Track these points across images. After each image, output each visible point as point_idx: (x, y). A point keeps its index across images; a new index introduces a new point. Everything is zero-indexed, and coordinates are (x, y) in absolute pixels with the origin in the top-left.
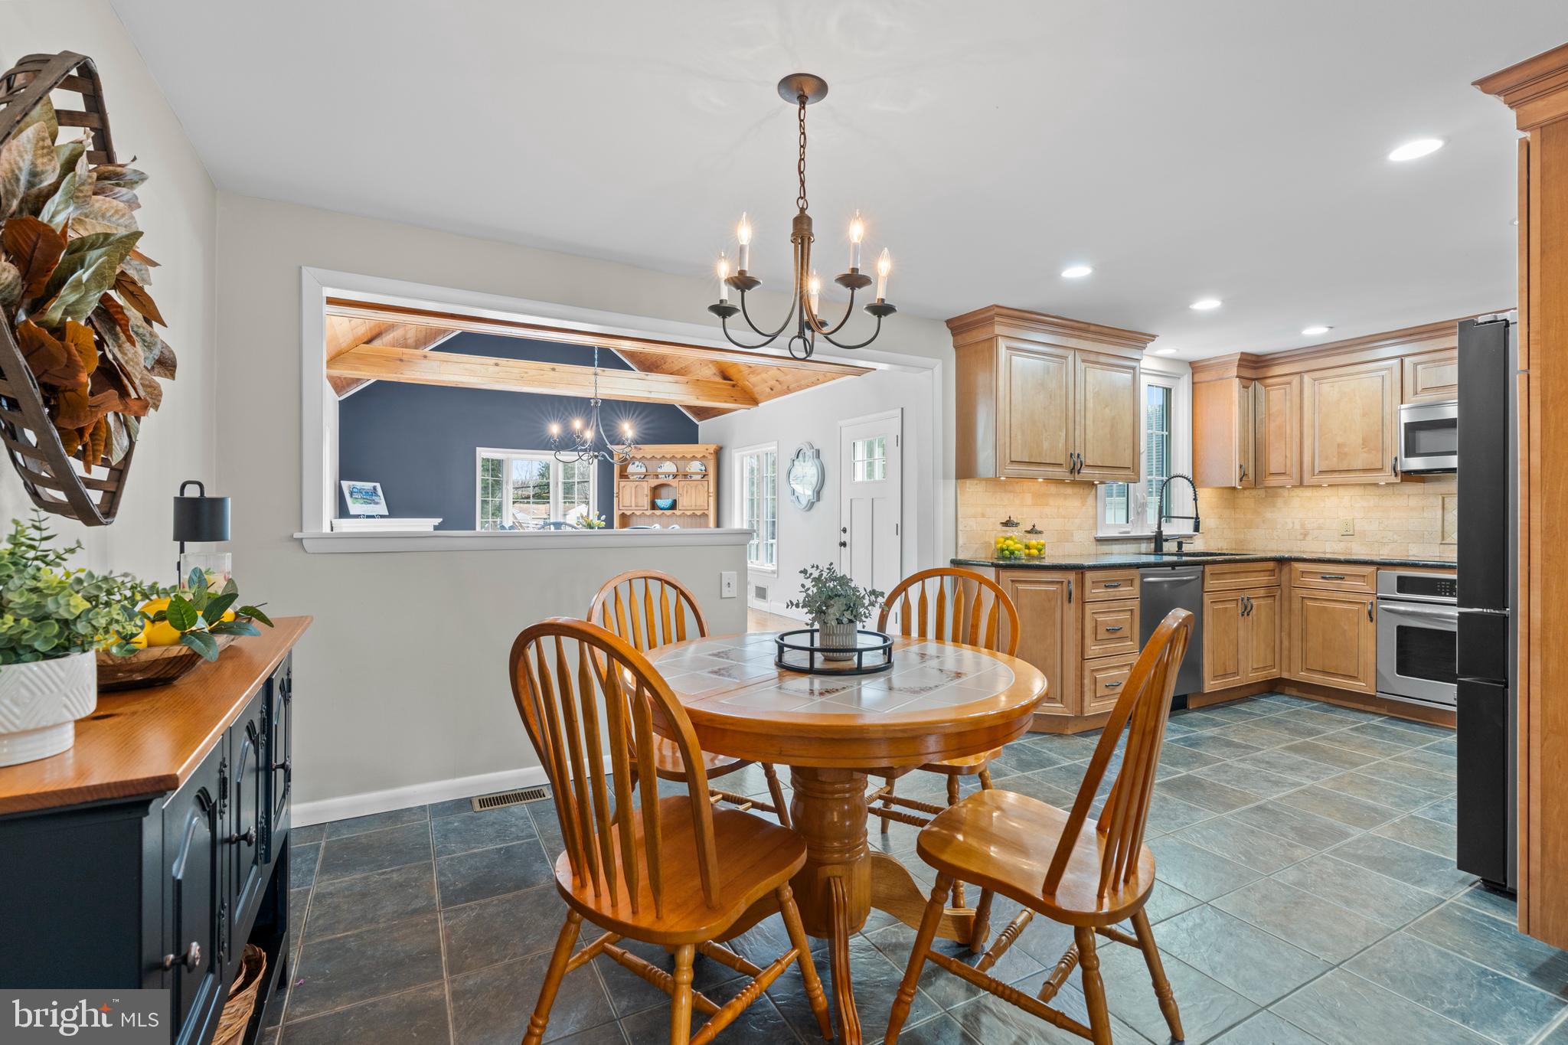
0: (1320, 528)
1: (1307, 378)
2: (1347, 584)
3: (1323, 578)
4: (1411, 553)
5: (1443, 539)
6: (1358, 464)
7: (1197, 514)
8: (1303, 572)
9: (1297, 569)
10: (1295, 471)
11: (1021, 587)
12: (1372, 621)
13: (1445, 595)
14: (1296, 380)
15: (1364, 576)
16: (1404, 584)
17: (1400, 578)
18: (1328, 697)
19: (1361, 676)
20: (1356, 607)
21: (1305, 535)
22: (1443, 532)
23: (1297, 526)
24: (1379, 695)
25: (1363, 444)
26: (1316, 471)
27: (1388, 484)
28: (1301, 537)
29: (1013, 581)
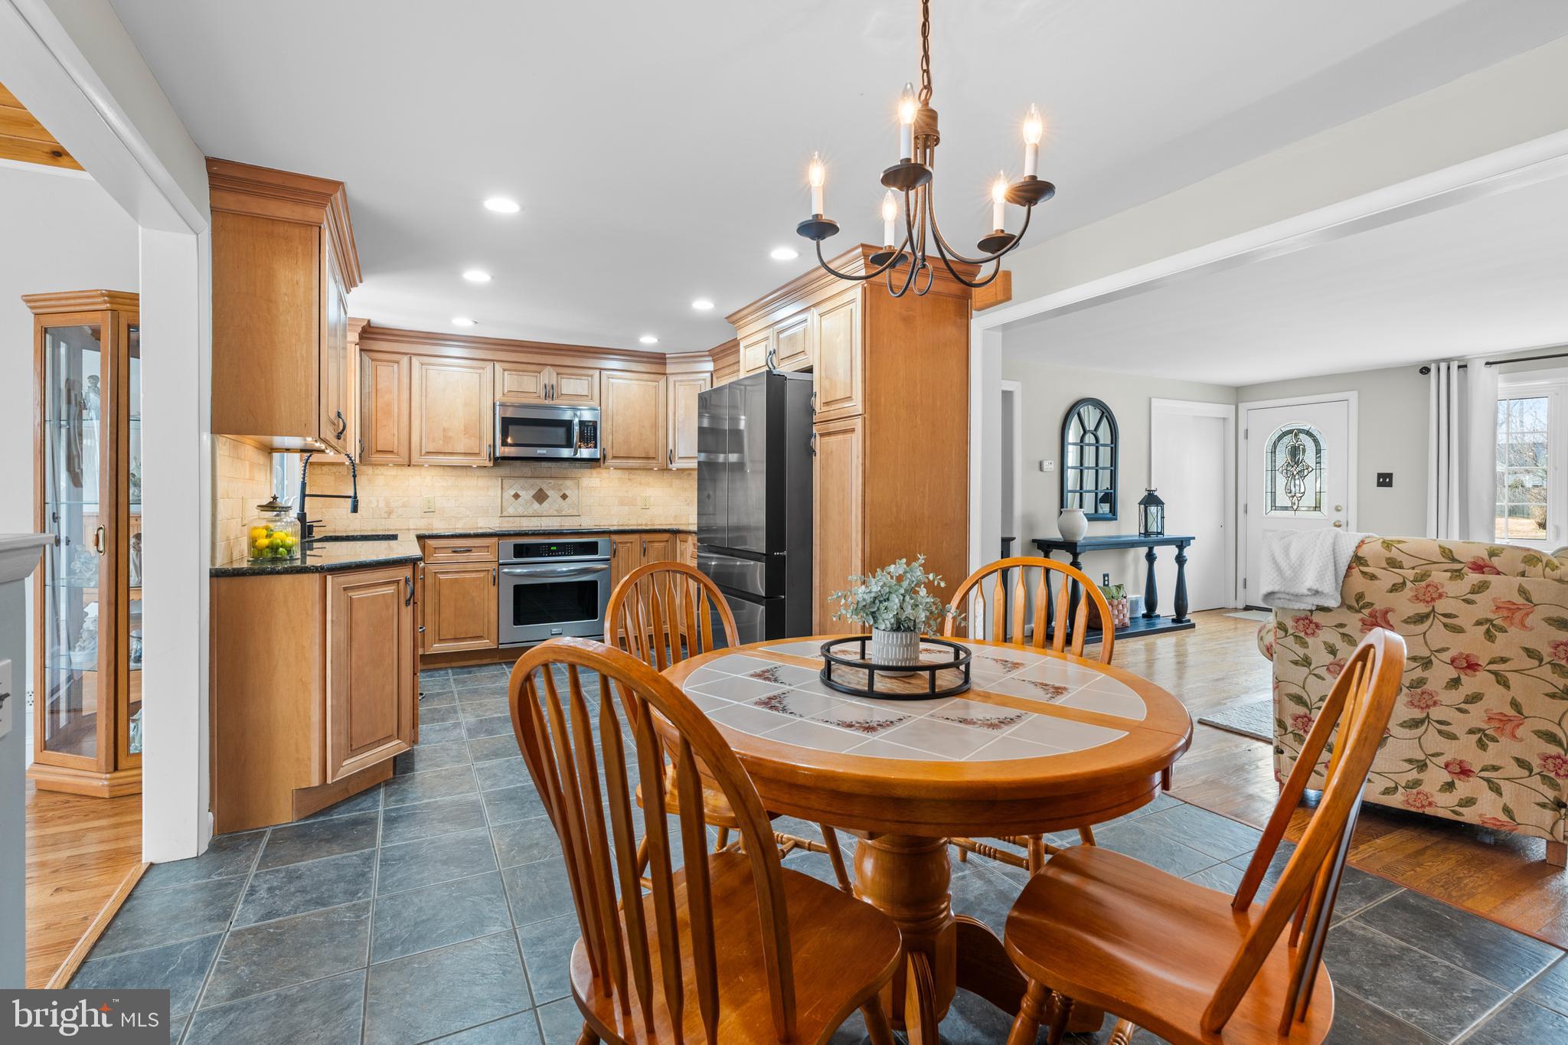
0: (404, 506)
1: (415, 360)
2: (475, 555)
3: (454, 552)
4: (480, 525)
5: (502, 513)
6: (460, 448)
7: (355, 493)
8: (435, 548)
9: (430, 546)
10: (404, 450)
11: (356, 595)
12: (494, 585)
13: (545, 556)
14: (405, 360)
15: (488, 547)
16: (521, 551)
17: (516, 546)
18: (451, 661)
19: (486, 635)
20: (482, 575)
21: (390, 513)
22: (502, 506)
23: (382, 504)
24: (501, 647)
25: (465, 431)
26: (423, 452)
27: (479, 467)
28: (386, 515)
29: (345, 589)
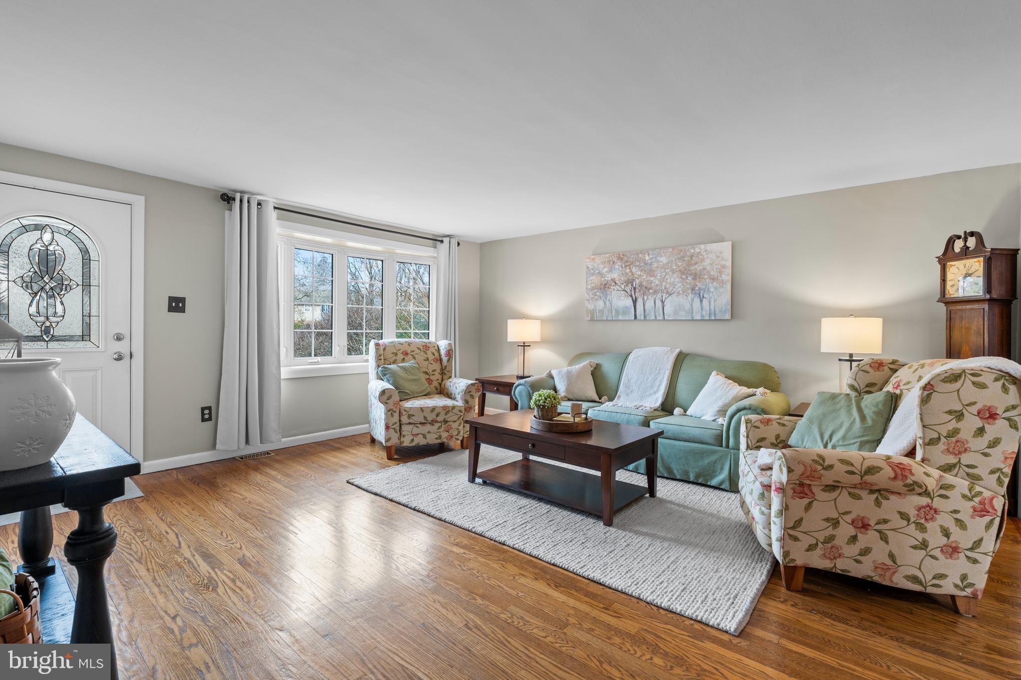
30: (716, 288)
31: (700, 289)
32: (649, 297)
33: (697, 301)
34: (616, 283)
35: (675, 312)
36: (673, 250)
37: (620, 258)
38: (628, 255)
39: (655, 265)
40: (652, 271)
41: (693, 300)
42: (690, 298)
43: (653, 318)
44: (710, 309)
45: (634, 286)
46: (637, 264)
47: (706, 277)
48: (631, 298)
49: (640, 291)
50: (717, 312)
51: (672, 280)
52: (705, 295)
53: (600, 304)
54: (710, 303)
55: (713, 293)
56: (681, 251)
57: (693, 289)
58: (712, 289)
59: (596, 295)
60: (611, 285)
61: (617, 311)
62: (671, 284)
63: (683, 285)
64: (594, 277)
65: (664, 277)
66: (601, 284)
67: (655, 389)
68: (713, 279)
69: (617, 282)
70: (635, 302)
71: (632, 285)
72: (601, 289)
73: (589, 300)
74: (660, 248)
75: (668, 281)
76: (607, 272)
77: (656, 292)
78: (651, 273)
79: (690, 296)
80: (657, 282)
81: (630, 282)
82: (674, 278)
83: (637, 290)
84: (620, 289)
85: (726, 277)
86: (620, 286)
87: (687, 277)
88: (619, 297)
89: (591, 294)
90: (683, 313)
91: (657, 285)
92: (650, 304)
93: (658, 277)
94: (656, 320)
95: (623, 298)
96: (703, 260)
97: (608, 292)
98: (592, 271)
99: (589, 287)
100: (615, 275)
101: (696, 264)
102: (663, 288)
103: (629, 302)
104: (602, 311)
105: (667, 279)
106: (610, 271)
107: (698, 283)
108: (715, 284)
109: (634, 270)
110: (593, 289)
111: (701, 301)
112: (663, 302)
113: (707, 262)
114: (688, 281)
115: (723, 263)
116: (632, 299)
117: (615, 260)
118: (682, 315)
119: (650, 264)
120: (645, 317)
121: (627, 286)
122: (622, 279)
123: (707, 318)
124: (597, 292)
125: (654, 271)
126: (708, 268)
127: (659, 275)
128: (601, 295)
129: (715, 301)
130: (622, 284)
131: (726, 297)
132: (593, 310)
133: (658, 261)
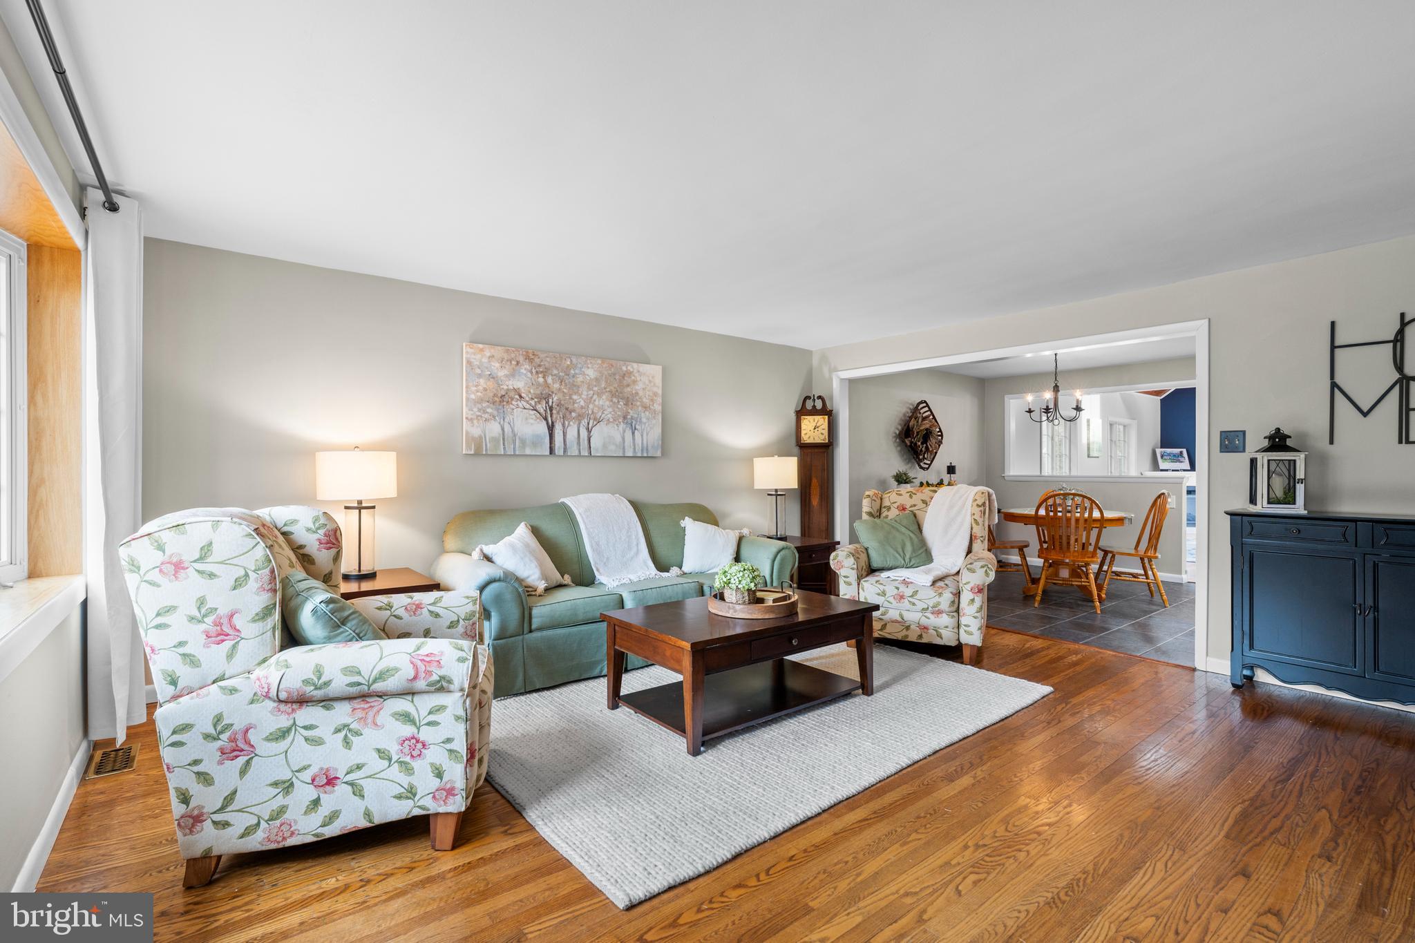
30: (648, 419)
31: (632, 418)
32: (571, 423)
33: (628, 434)
34: (521, 397)
35: (605, 446)
36: (603, 362)
37: (529, 359)
38: (542, 356)
39: (580, 378)
40: (575, 386)
41: (624, 431)
42: (621, 429)
43: (576, 453)
44: (642, 443)
45: (550, 404)
46: (555, 372)
47: (638, 403)
48: (545, 422)
49: (558, 413)
50: (650, 448)
51: (601, 403)
52: (637, 427)
53: (494, 429)
54: (642, 436)
55: (645, 423)
56: (612, 365)
57: (625, 418)
58: (644, 420)
59: (485, 412)
60: (512, 399)
61: (523, 442)
62: (599, 408)
63: (614, 411)
64: (482, 381)
65: (592, 398)
66: (495, 395)
67: (635, 549)
68: (645, 408)
69: (523, 395)
70: (551, 429)
71: (547, 403)
72: (494, 403)
73: (471, 420)
74: (586, 357)
75: (597, 403)
76: (506, 376)
77: (580, 417)
78: (574, 388)
79: (622, 426)
80: (582, 403)
81: (546, 397)
82: (603, 401)
83: (554, 412)
84: (528, 406)
85: (658, 407)
86: (527, 402)
87: (618, 402)
88: (527, 419)
89: (475, 410)
90: (612, 447)
91: (582, 407)
92: (572, 432)
93: (583, 396)
94: (580, 456)
95: (532, 421)
96: (635, 382)
97: (508, 408)
98: (478, 371)
99: (473, 396)
100: (519, 384)
101: (628, 386)
102: (590, 412)
103: (542, 428)
104: (494, 440)
105: (595, 401)
106: (512, 375)
107: (630, 411)
108: (647, 413)
109: (550, 380)
110: (481, 401)
111: (633, 433)
112: (589, 431)
113: (639, 387)
114: (620, 406)
115: (655, 389)
116: (547, 423)
117: (521, 359)
118: (613, 450)
119: (573, 376)
120: (565, 452)
121: (539, 402)
122: (532, 391)
123: (639, 455)
124: (488, 407)
125: (579, 387)
126: (641, 393)
127: (585, 393)
128: (495, 413)
129: (647, 434)
130: (532, 399)
131: (656, 432)
132: (480, 437)
133: (584, 374)
